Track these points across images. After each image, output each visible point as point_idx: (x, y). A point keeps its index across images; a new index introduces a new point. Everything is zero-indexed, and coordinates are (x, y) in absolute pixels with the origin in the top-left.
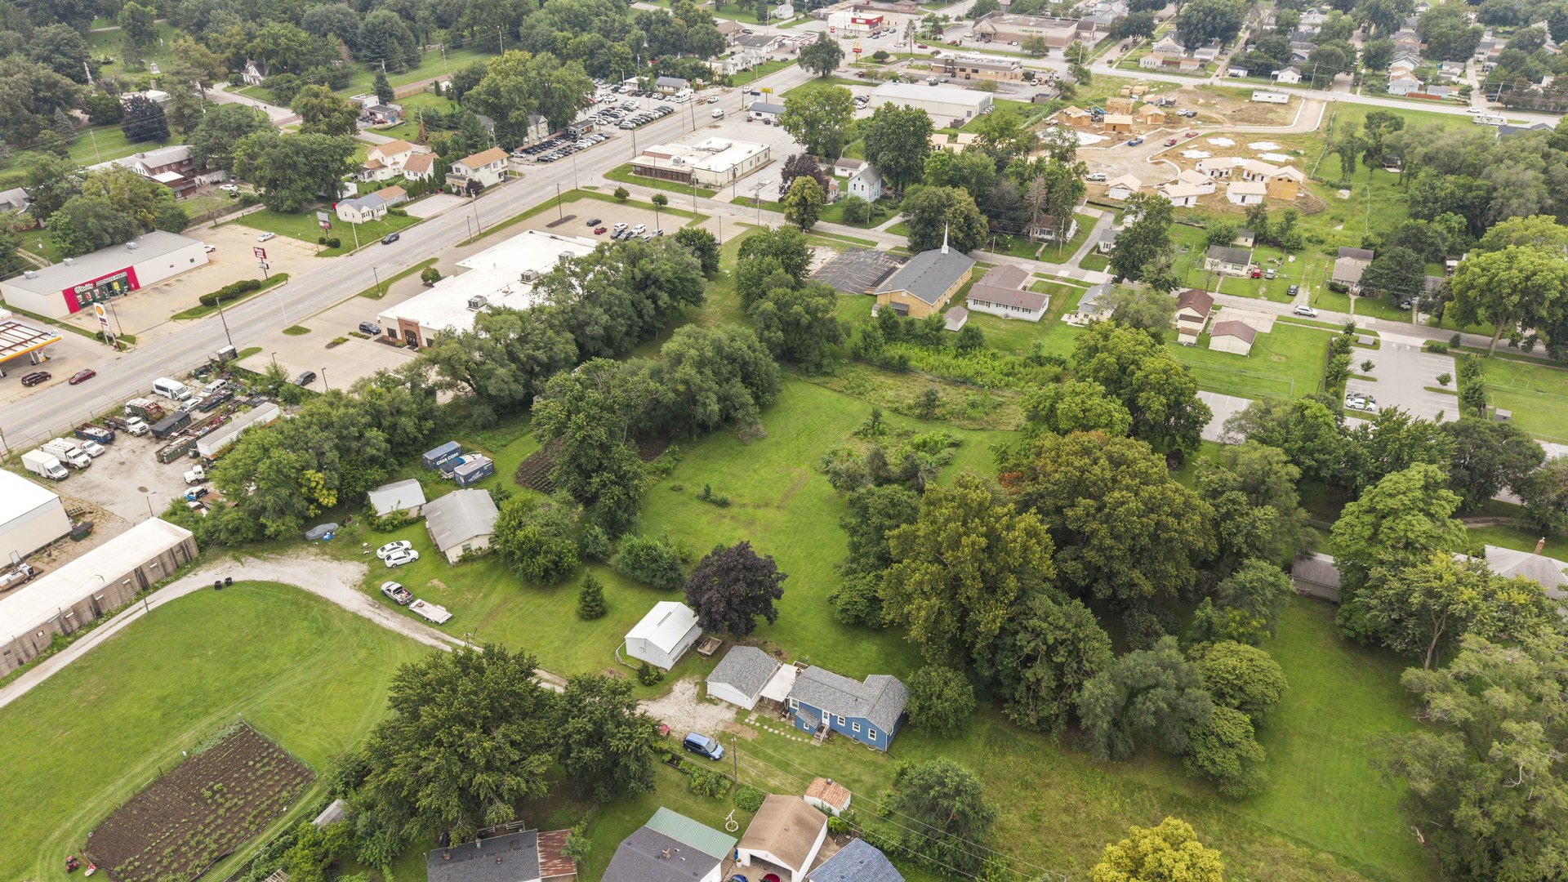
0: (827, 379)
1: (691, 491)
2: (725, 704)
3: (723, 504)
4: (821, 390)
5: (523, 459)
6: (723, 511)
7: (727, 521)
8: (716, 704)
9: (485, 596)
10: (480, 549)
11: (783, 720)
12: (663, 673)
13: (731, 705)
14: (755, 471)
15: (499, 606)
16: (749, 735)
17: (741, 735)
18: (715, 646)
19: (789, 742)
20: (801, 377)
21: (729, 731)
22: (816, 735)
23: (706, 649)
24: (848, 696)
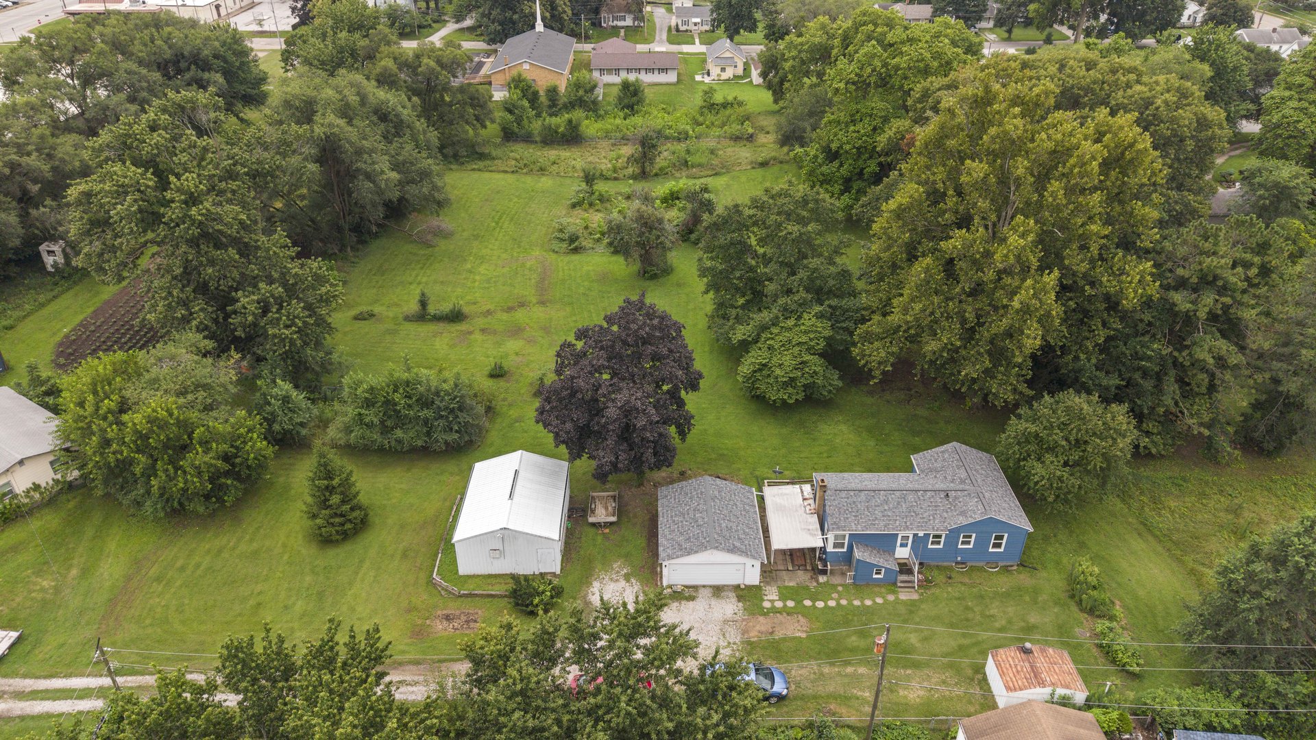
0: (488, 162)
1: (391, 314)
2: (707, 592)
3: (455, 317)
4: (486, 175)
5: (58, 338)
6: (463, 327)
7: (478, 336)
8: (692, 598)
9: (85, 572)
10: (36, 487)
11: (822, 579)
12: (556, 582)
13: (718, 590)
14: (470, 271)
15: (129, 579)
16: (795, 629)
17: (779, 635)
18: (612, 505)
19: (865, 610)
20: (452, 167)
21: (753, 635)
22: (902, 582)
23: (602, 514)
24: (929, 494)
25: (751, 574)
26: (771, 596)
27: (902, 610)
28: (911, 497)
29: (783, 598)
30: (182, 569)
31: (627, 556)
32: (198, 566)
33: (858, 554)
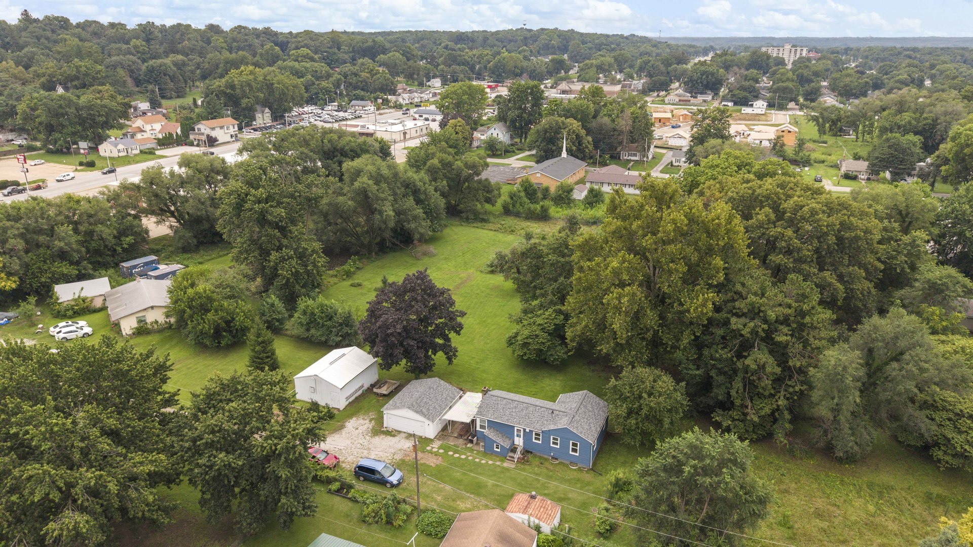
0: (485, 224)
2: (403, 435)
8: (394, 436)
10: (156, 322)
11: (469, 445)
12: (335, 412)
13: (408, 436)
16: (433, 462)
17: (422, 462)
18: (392, 387)
19: (479, 465)
20: (463, 223)
21: (408, 459)
22: (510, 457)
23: (383, 390)
24: (543, 409)
26: (436, 445)
27: (499, 470)
28: (531, 409)
29: (440, 448)
30: (189, 368)
32: (196, 369)
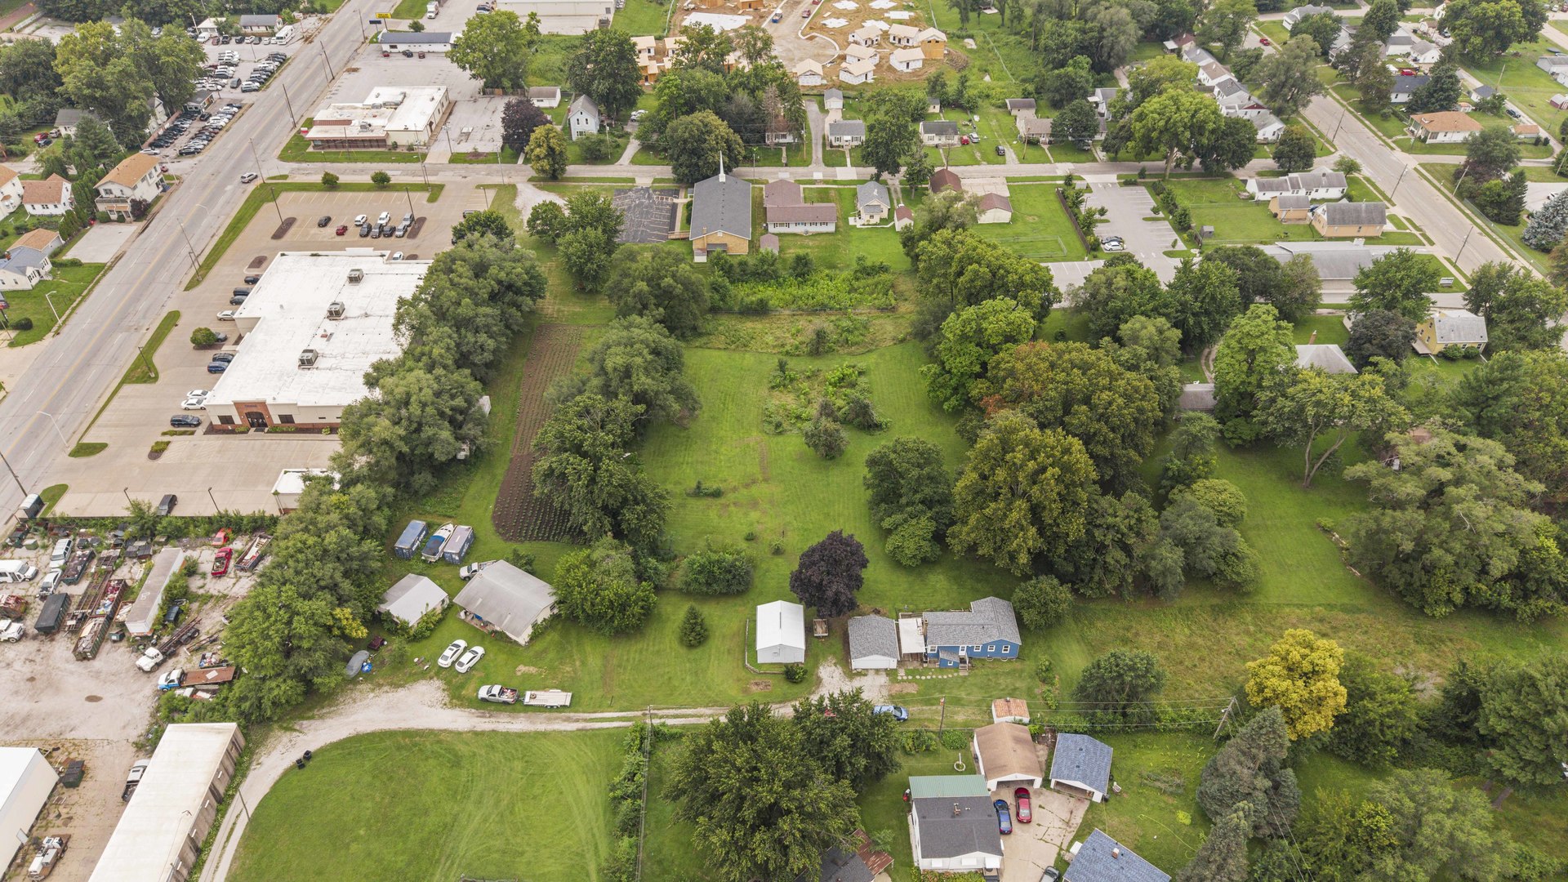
0: (706, 339)
1: (679, 491)
2: (873, 672)
3: (717, 494)
4: (707, 353)
5: (489, 514)
6: (722, 500)
7: (732, 508)
8: (865, 675)
9: (583, 663)
10: (546, 619)
11: (925, 666)
12: (804, 667)
13: (877, 671)
14: (716, 452)
15: (605, 666)
16: (912, 689)
17: (905, 691)
18: (824, 626)
19: (945, 681)
21: (893, 692)
22: (961, 667)
23: (820, 631)
24: (975, 627)
25: (892, 663)
26: (902, 673)
27: (960, 680)
28: (967, 628)
29: (907, 675)
31: (834, 654)
33: (941, 656)
